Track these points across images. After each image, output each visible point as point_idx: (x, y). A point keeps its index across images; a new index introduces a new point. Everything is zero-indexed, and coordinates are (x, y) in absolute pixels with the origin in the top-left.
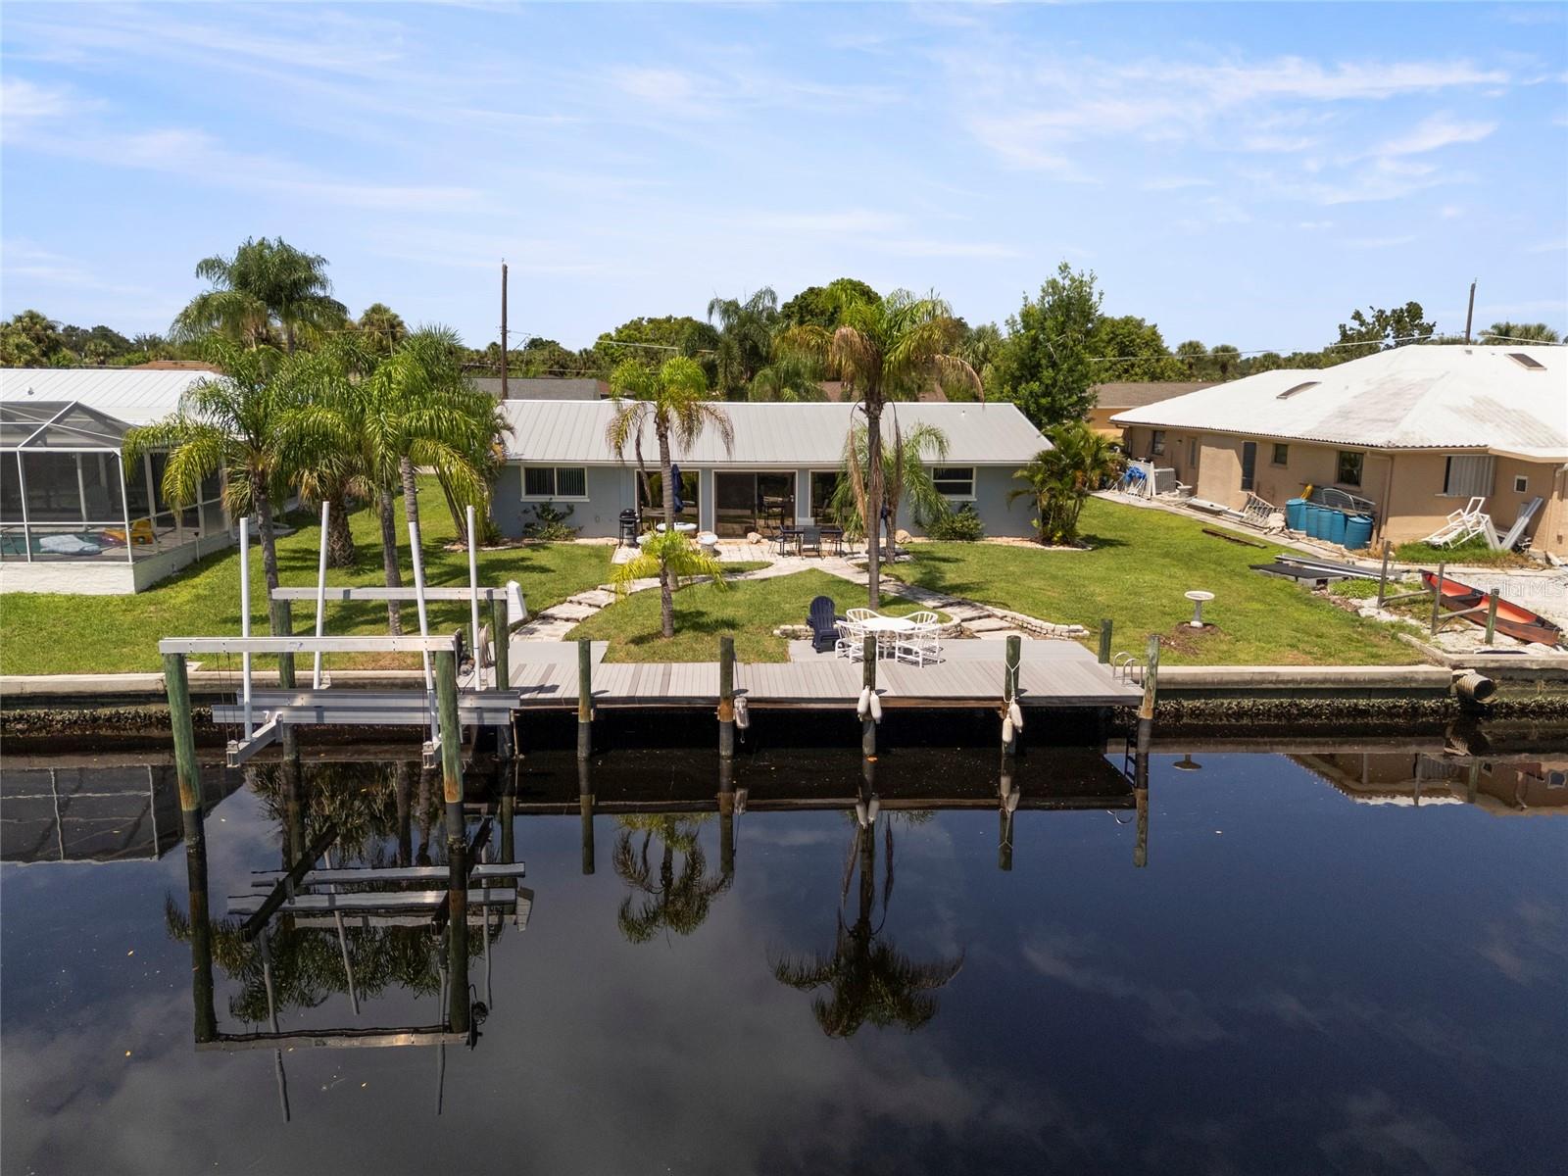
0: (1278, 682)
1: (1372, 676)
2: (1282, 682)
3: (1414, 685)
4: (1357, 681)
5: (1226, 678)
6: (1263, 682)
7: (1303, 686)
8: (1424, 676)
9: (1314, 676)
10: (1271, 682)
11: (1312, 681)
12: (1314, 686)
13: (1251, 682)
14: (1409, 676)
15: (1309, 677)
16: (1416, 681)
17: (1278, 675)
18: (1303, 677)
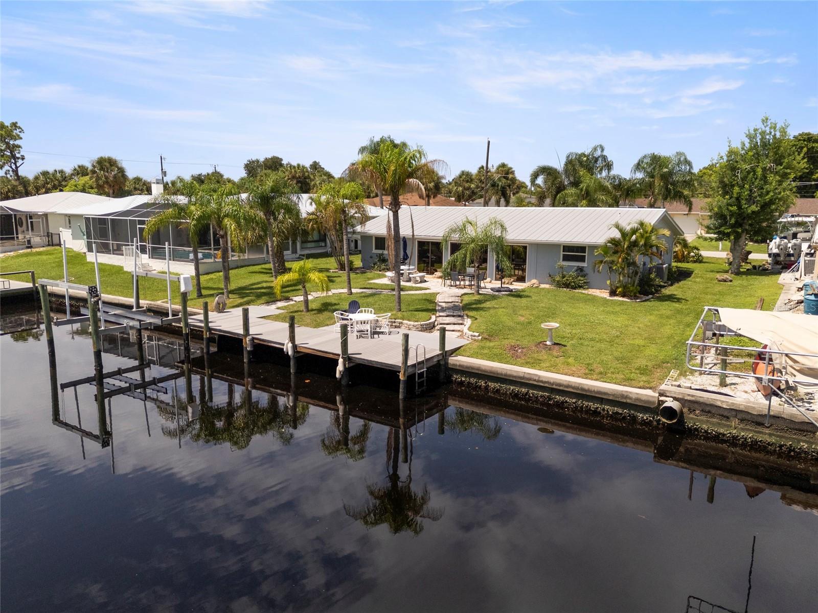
0: (538, 381)
1: (599, 390)
2: (542, 382)
3: (629, 401)
4: (588, 390)
5: (509, 373)
6: (530, 379)
7: (554, 387)
8: (636, 396)
9: (562, 382)
10: (535, 380)
11: (560, 385)
12: (561, 388)
13: (523, 378)
14: (626, 394)
15: (558, 382)
16: (630, 398)
17: (539, 377)
18: (555, 381)
